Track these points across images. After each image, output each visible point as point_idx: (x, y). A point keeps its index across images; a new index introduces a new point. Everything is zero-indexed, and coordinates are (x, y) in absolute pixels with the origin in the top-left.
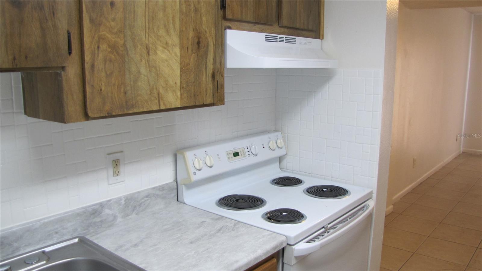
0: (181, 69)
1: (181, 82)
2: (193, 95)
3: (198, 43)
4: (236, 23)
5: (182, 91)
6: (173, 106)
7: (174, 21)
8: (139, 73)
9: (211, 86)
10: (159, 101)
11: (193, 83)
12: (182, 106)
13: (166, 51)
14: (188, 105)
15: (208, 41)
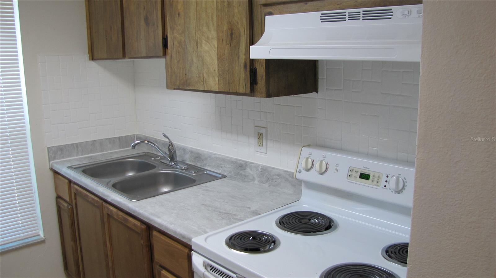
0: (218, 58)
1: (218, 70)
2: (227, 82)
3: (232, 34)
4: (279, 7)
5: (219, 78)
6: (213, 90)
7: (212, 18)
8: (192, 60)
9: (244, 76)
10: (204, 83)
11: (228, 71)
12: (219, 91)
13: (208, 44)
14: (224, 91)
15: (240, 32)
